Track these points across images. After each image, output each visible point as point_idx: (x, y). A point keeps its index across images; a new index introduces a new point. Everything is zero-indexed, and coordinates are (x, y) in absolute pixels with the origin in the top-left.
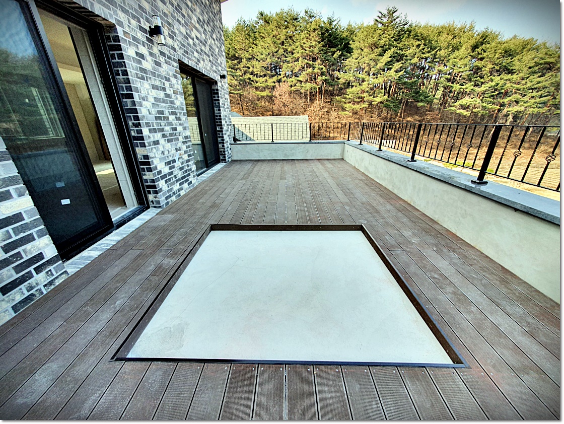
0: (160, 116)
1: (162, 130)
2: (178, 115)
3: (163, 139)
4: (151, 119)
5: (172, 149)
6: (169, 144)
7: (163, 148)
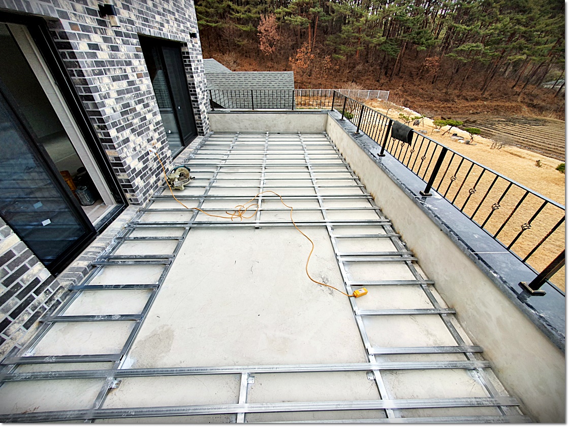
0: (127, 110)
1: (131, 124)
2: (146, 102)
3: (133, 135)
4: (117, 116)
5: (144, 142)
6: (140, 137)
7: (134, 143)
